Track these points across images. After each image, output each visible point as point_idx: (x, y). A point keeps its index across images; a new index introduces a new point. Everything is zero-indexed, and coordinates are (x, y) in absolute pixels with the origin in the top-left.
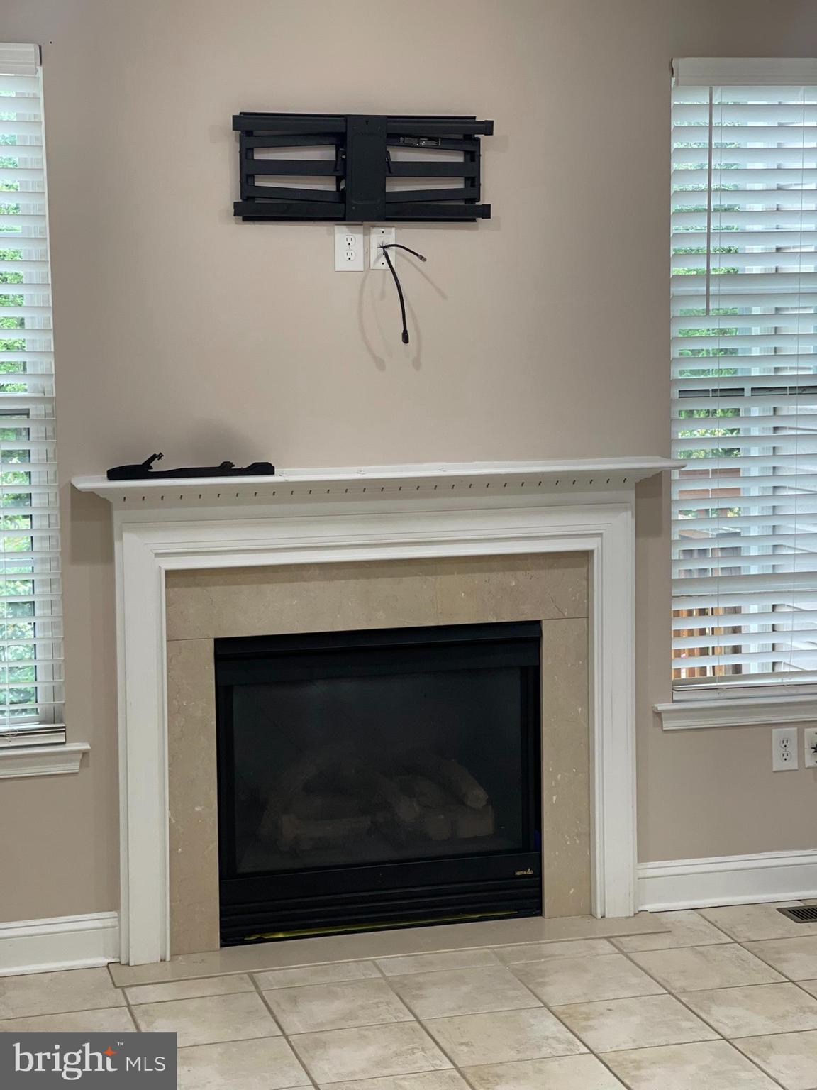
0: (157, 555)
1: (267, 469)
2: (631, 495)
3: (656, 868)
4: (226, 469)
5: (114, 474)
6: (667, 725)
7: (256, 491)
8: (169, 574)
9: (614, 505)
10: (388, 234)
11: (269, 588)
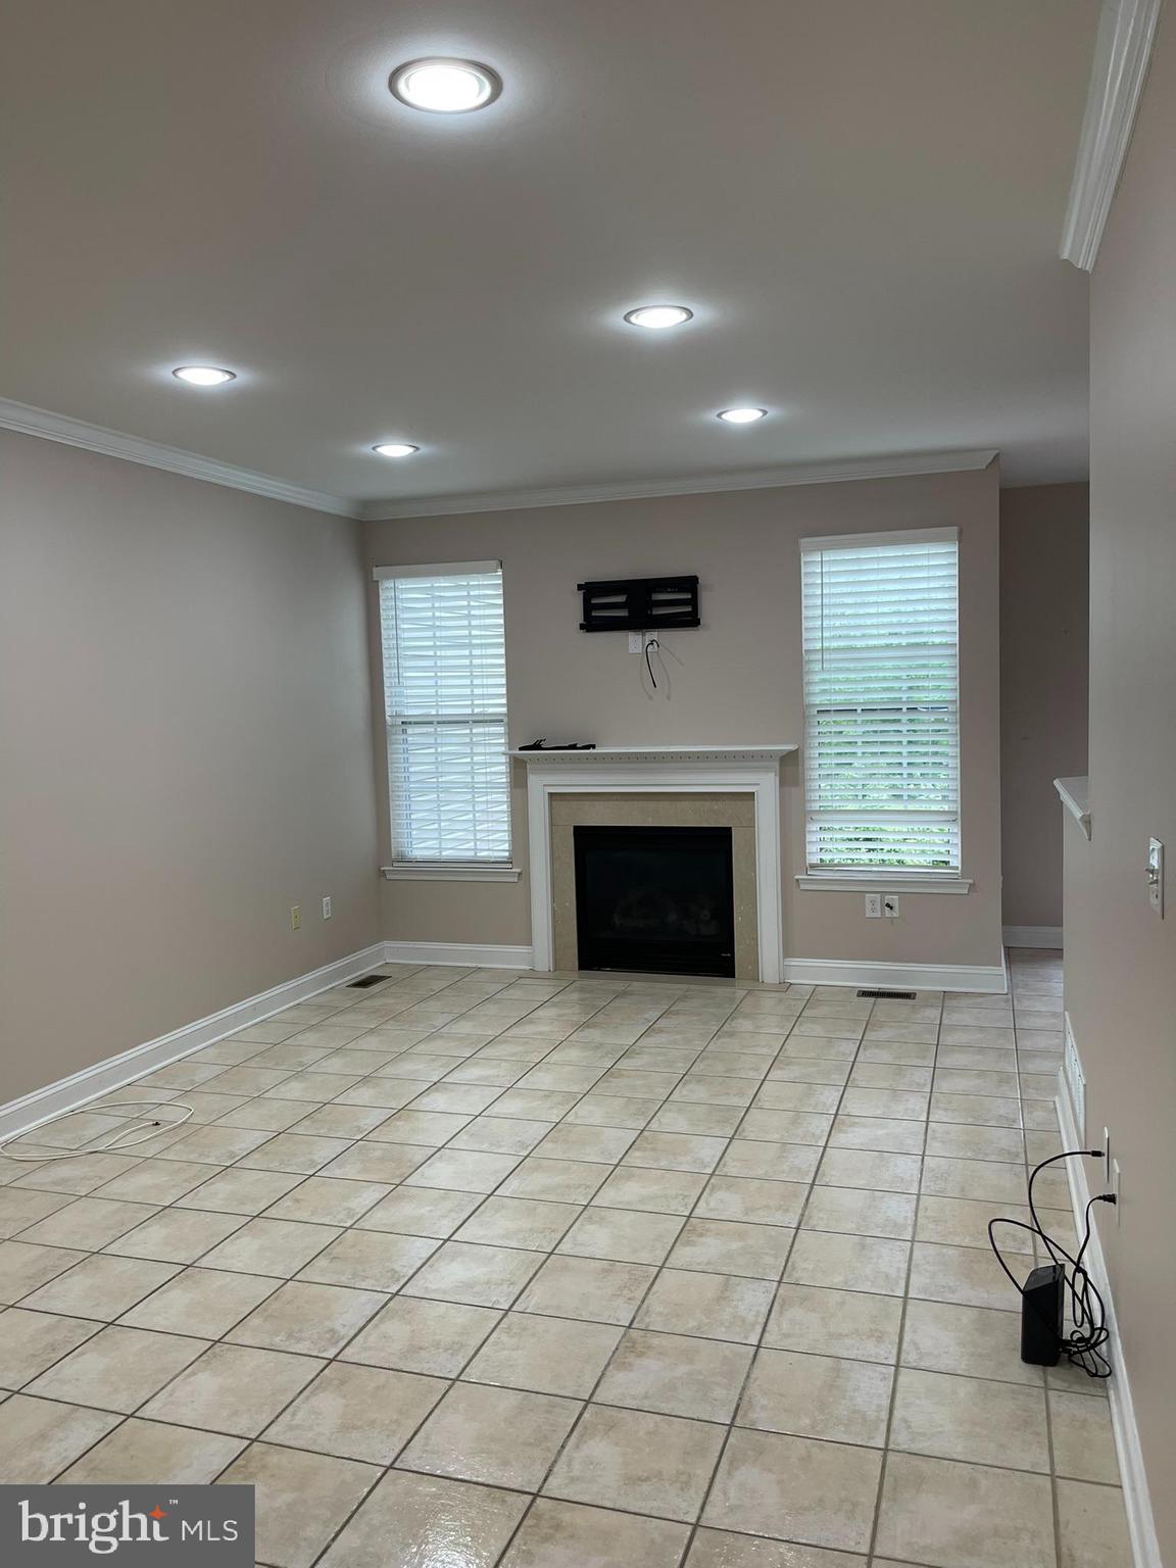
0: (545, 785)
1: (594, 747)
2: (776, 764)
3: (795, 962)
4: (573, 747)
5: (521, 749)
6: (803, 887)
7: (588, 757)
8: (551, 795)
9: (767, 769)
10: (653, 635)
11: (597, 803)
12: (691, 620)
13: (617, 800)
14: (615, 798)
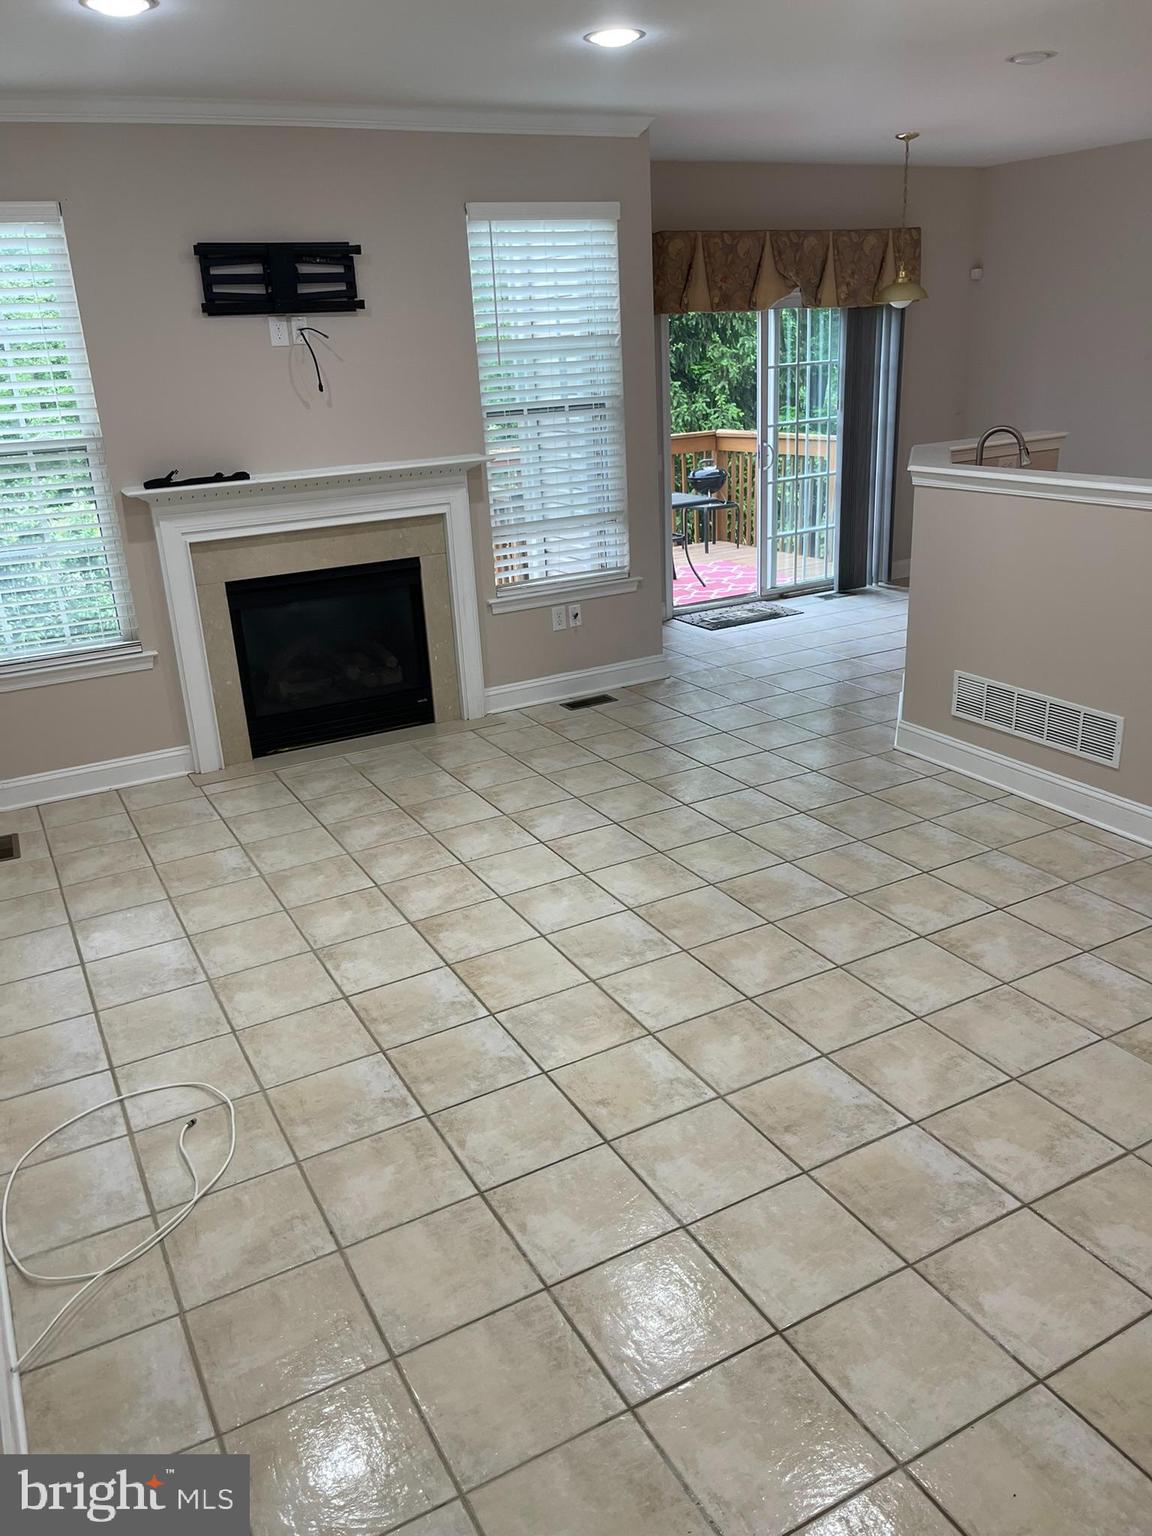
0: (183, 534)
1: (244, 476)
2: (464, 478)
3: (493, 691)
4: (219, 478)
5: (148, 485)
6: (495, 611)
7: (238, 490)
8: (192, 545)
9: (457, 485)
10: (302, 321)
11: (255, 549)
12: (348, 302)
13: (280, 542)
14: (277, 539)
